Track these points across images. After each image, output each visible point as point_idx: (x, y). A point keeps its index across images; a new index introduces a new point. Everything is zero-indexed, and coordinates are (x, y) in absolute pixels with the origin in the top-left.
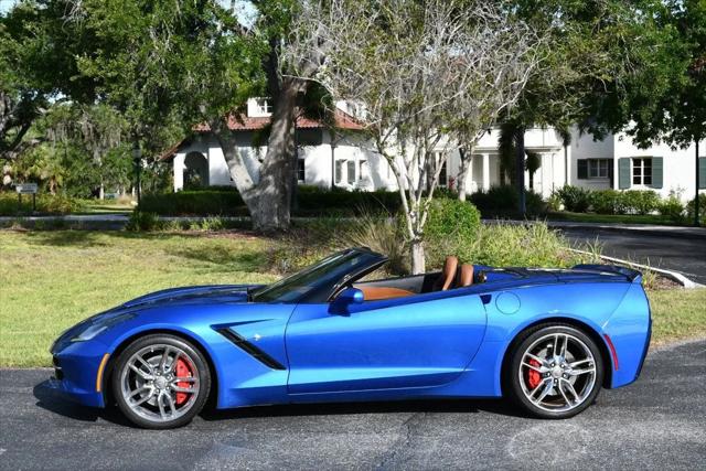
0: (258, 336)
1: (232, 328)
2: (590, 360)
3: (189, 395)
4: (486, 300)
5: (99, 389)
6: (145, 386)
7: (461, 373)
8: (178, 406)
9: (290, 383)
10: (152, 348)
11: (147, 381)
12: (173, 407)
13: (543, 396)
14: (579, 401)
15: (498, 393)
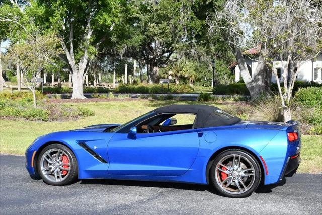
0: (95, 147)
1: (86, 143)
2: (252, 168)
3: (68, 171)
4: (200, 135)
5: (32, 166)
6: (51, 166)
7: (187, 171)
8: (63, 176)
9: (110, 169)
10: (53, 150)
11: (51, 164)
12: (61, 177)
13: (228, 185)
14: (246, 189)
15: (205, 182)
